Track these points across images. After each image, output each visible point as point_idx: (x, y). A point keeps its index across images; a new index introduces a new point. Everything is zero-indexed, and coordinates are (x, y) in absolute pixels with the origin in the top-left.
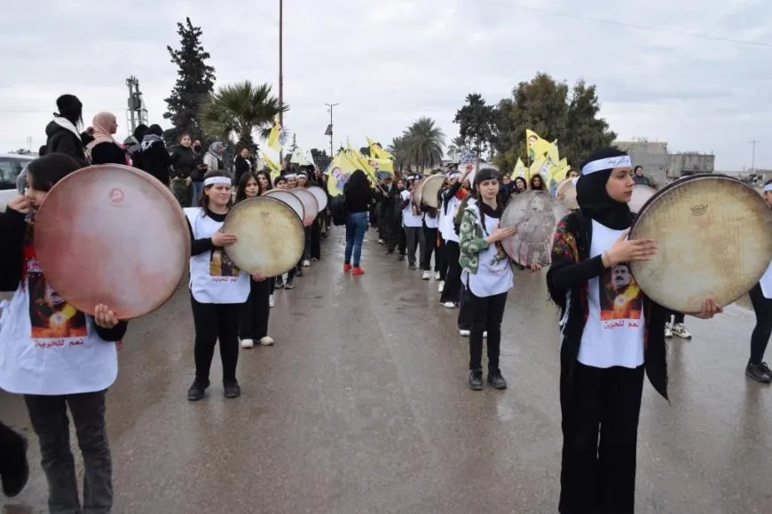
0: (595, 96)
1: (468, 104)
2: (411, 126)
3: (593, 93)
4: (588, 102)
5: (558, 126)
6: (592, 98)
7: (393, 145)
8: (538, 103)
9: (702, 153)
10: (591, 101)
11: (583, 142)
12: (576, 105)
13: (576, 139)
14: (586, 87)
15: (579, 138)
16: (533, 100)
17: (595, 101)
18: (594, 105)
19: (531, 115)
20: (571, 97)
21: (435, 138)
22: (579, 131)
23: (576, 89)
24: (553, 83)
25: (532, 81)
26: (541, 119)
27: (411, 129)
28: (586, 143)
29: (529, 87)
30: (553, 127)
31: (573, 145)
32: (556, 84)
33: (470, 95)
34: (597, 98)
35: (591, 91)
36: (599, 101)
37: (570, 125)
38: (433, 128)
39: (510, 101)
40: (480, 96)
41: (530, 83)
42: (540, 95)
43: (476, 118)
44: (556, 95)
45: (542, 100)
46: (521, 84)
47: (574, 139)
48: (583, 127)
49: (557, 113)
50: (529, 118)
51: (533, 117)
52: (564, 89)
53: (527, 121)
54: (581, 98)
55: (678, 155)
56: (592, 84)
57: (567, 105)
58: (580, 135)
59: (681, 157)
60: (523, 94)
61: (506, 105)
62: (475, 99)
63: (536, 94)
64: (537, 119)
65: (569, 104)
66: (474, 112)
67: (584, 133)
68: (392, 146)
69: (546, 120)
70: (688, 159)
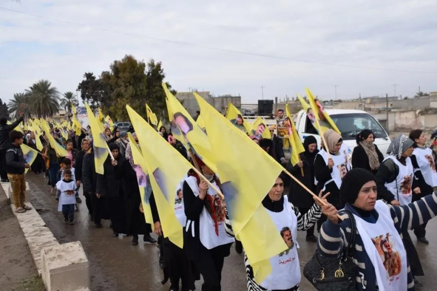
0: (161, 68)
1: (85, 79)
2: (32, 86)
3: (160, 67)
4: (158, 72)
5: (141, 88)
6: (160, 70)
7: (15, 100)
8: (127, 75)
9: (234, 96)
10: (160, 72)
11: (157, 97)
12: (150, 74)
13: (153, 95)
14: (156, 64)
15: (154, 95)
16: (124, 72)
17: (162, 72)
18: (162, 74)
19: (123, 82)
20: (147, 70)
21: (52, 94)
22: (154, 90)
23: (150, 65)
24: (135, 62)
25: (122, 60)
26: (130, 84)
27: (31, 88)
28: (159, 98)
29: (120, 64)
30: (138, 89)
31: (151, 99)
32: (138, 62)
33: (86, 74)
34: (163, 70)
35: (159, 66)
36: (164, 72)
37: (148, 88)
38: (50, 88)
39: (108, 73)
40: (92, 74)
41: (121, 61)
42: (128, 70)
43: (92, 87)
44: (138, 69)
45: (130, 73)
46: (116, 62)
47: (151, 96)
48: (156, 88)
49: (140, 80)
50: (123, 84)
51: (125, 83)
52: (143, 66)
53: (121, 86)
54: (153, 70)
55: (219, 97)
56: (159, 62)
57: (145, 75)
58: (155, 93)
59: (221, 99)
60: (117, 68)
61: (106, 75)
62: (89, 76)
63: (125, 69)
64: (128, 84)
65: (147, 74)
66: (90, 84)
67: (157, 91)
68: (13, 101)
69: (133, 85)
70: (225, 99)
